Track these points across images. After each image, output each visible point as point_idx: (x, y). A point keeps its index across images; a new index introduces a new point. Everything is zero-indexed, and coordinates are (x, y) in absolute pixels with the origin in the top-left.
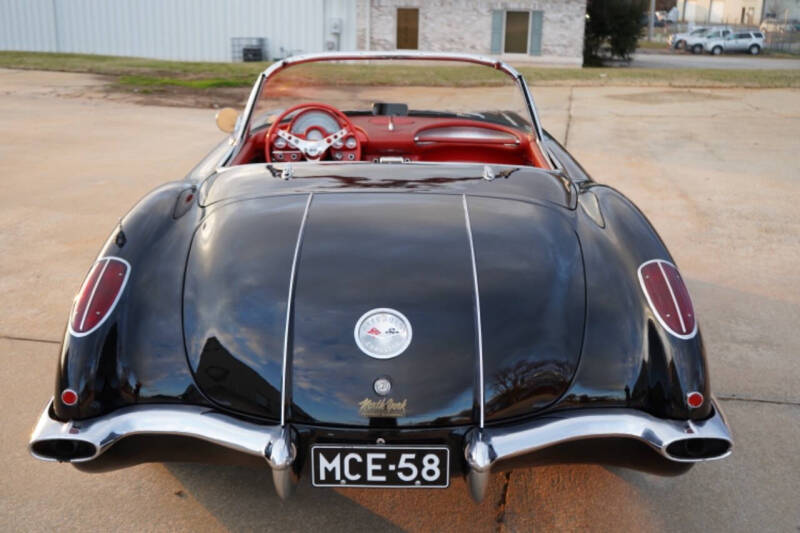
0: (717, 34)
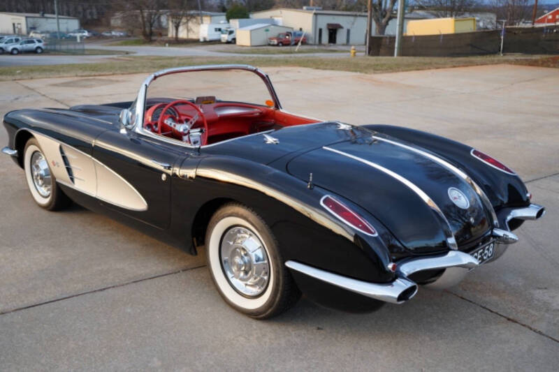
0: (11, 41)
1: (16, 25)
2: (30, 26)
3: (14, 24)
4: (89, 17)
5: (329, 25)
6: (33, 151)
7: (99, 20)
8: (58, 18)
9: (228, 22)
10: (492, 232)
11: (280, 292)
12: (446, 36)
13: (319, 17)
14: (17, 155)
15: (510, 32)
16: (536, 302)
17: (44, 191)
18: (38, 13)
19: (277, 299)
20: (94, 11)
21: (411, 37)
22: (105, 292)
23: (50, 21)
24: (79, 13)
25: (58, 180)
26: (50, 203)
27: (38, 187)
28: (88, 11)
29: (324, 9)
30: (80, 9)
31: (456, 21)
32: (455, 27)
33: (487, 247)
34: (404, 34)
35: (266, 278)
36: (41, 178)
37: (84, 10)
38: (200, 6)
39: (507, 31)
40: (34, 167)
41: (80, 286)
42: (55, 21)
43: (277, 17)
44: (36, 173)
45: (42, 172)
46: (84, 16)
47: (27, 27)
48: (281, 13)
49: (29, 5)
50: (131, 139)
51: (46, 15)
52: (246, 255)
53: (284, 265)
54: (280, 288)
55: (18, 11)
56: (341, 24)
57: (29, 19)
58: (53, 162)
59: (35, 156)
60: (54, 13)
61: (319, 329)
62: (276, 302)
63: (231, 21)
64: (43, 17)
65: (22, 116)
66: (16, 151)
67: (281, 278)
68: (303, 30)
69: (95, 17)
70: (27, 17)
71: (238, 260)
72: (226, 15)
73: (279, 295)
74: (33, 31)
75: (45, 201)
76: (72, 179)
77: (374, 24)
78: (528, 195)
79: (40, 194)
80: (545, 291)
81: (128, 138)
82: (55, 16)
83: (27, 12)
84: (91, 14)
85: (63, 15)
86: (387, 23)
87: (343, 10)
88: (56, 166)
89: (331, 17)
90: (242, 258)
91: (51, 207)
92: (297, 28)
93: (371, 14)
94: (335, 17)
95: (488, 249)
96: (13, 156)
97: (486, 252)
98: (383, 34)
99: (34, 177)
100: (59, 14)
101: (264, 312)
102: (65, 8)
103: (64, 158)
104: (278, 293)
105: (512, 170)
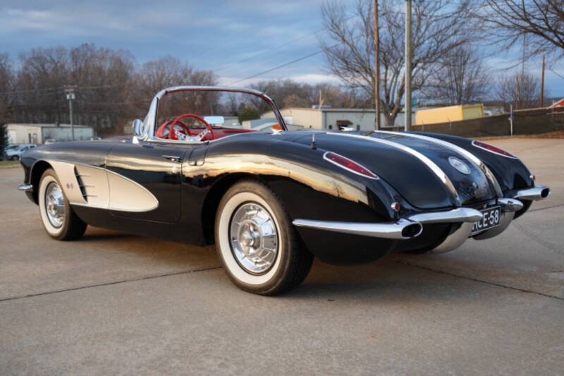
1: (32, 136)
2: (45, 135)
3: (30, 135)
4: (103, 126)
5: (338, 122)
6: (48, 182)
7: (113, 127)
8: (73, 127)
9: (241, 124)
10: (497, 201)
11: (289, 259)
12: (454, 123)
13: (329, 114)
14: (32, 190)
15: (518, 116)
16: (551, 280)
17: (57, 221)
18: (54, 123)
19: (287, 267)
20: (108, 120)
21: (420, 126)
22: (117, 285)
23: (65, 130)
24: (94, 122)
25: (71, 203)
26: (62, 233)
27: (50, 217)
28: (103, 120)
29: (332, 108)
30: (95, 118)
31: (463, 109)
32: (463, 114)
33: (492, 212)
34: (413, 124)
35: (275, 250)
36: (55, 209)
37: (98, 119)
38: (212, 111)
39: (515, 115)
40: (48, 197)
41: (92, 281)
42: (70, 130)
43: (287, 116)
44: (50, 203)
45: (56, 202)
46: (99, 125)
47: (43, 136)
48: (291, 112)
49: (45, 117)
50: (144, 146)
51: (62, 125)
52: (255, 230)
53: (292, 224)
54: (289, 254)
55: (35, 122)
56: (351, 120)
57: (45, 130)
58: (68, 186)
59: (50, 187)
60: (69, 123)
61: (329, 300)
62: (286, 270)
63: (244, 123)
64: (58, 126)
65: (39, 152)
66: (31, 186)
67: (289, 243)
68: (313, 127)
69: (109, 125)
70: (42, 128)
71: (247, 235)
72: (239, 119)
73: (288, 262)
74: (47, 140)
75: (56, 232)
76: (85, 197)
77: (383, 116)
78: (531, 177)
79: (52, 225)
80: (560, 273)
81: (141, 146)
82: (70, 126)
83: (42, 122)
84: (105, 123)
85: (78, 124)
86: (395, 115)
87: (352, 108)
88: (70, 189)
89: (341, 114)
90: (251, 233)
91: (63, 237)
92: (306, 126)
93: (379, 109)
94: (344, 114)
95: (493, 214)
96: (27, 192)
97: (492, 216)
98: (393, 124)
99: (48, 207)
100: (74, 123)
101: (274, 284)
102: (80, 118)
103: (78, 178)
104: (287, 259)
105: (513, 155)
